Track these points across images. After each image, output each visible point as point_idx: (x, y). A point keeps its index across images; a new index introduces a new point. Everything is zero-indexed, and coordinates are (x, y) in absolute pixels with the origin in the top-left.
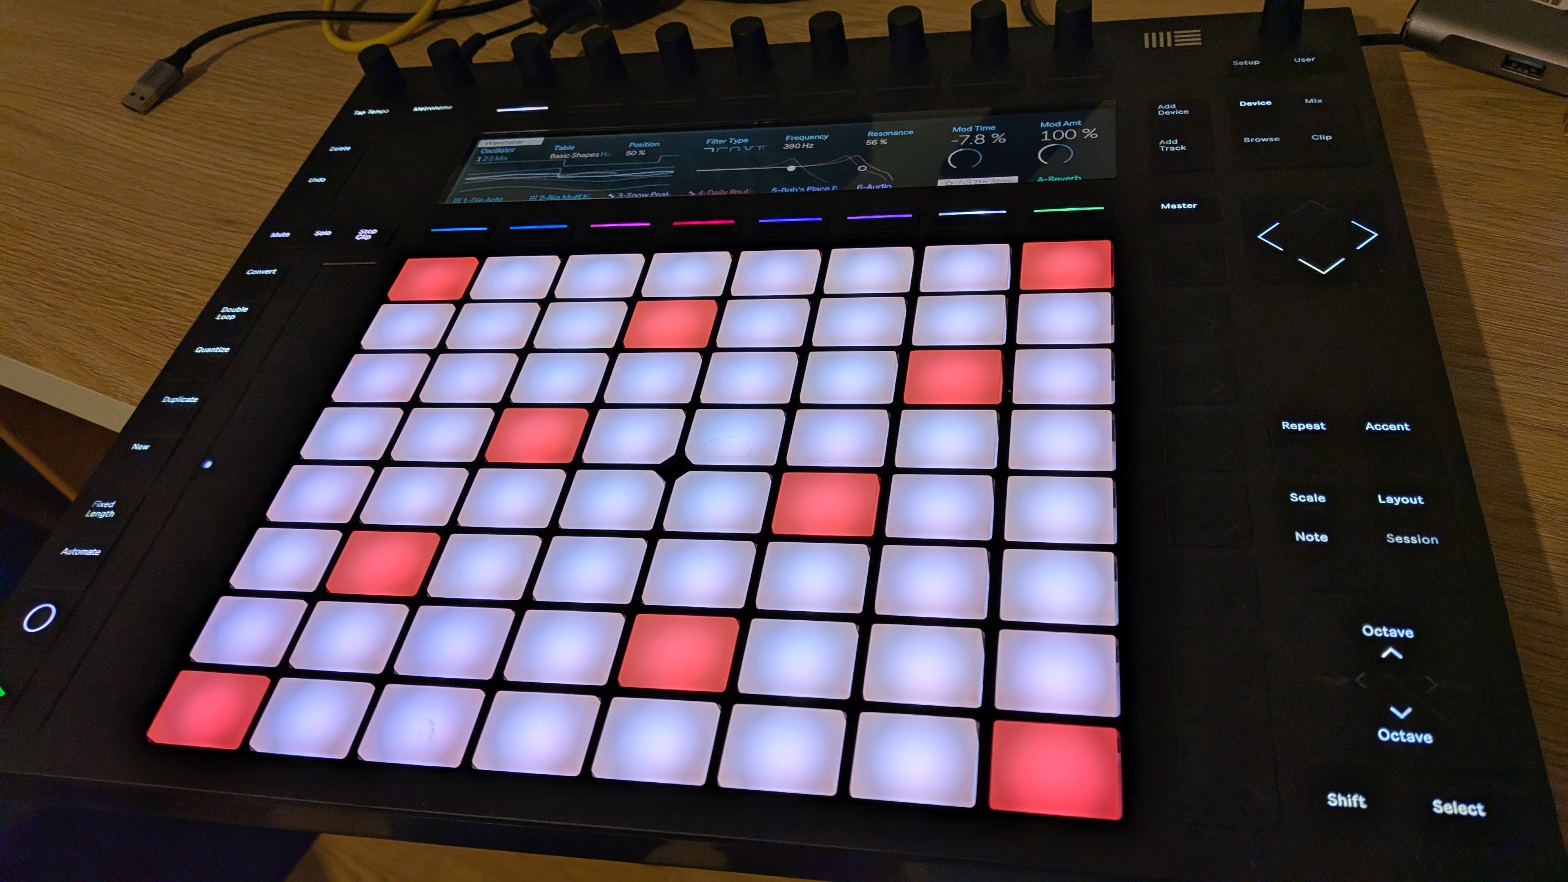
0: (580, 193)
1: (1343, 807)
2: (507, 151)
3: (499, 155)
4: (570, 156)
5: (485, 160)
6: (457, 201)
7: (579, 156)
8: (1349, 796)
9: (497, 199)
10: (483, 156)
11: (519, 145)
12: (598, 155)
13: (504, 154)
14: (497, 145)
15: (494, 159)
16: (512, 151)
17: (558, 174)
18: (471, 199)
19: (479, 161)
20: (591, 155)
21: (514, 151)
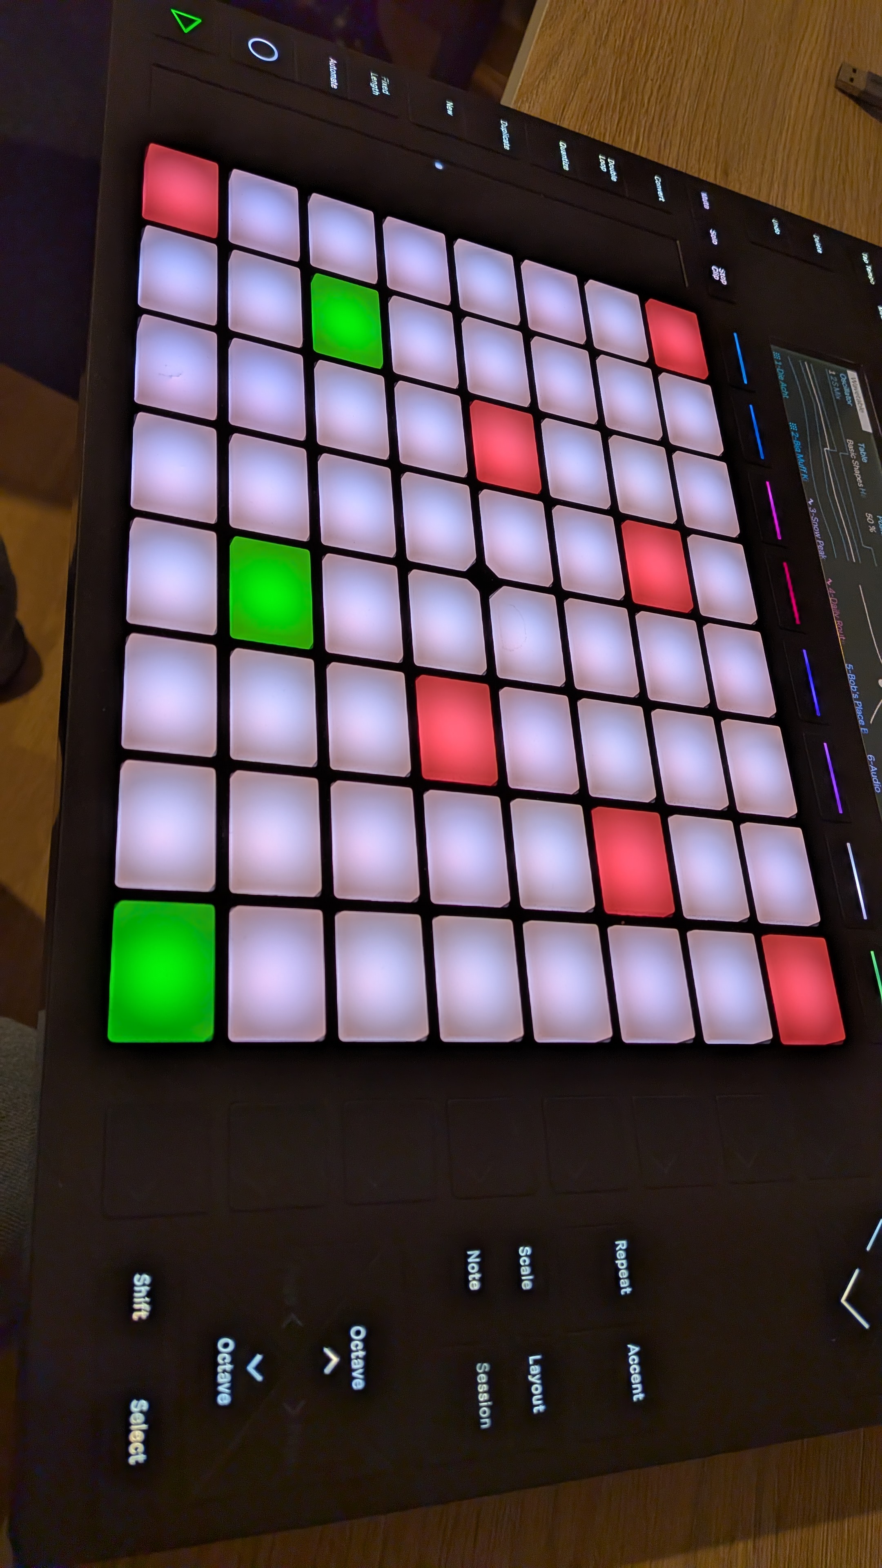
0: (809, 470)
1: (134, 1291)
2: (848, 398)
3: (842, 391)
4: (853, 459)
5: (832, 378)
6: (776, 355)
7: (856, 467)
8: (147, 1299)
9: (787, 393)
10: (837, 376)
11: (858, 409)
12: (861, 485)
13: (843, 396)
14: (853, 388)
15: (836, 387)
16: (849, 403)
17: (829, 449)
18: (781, 368)
19: (830, 372)
20: (859, 479)
21: (850, 405)
